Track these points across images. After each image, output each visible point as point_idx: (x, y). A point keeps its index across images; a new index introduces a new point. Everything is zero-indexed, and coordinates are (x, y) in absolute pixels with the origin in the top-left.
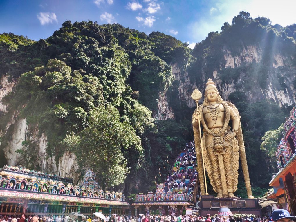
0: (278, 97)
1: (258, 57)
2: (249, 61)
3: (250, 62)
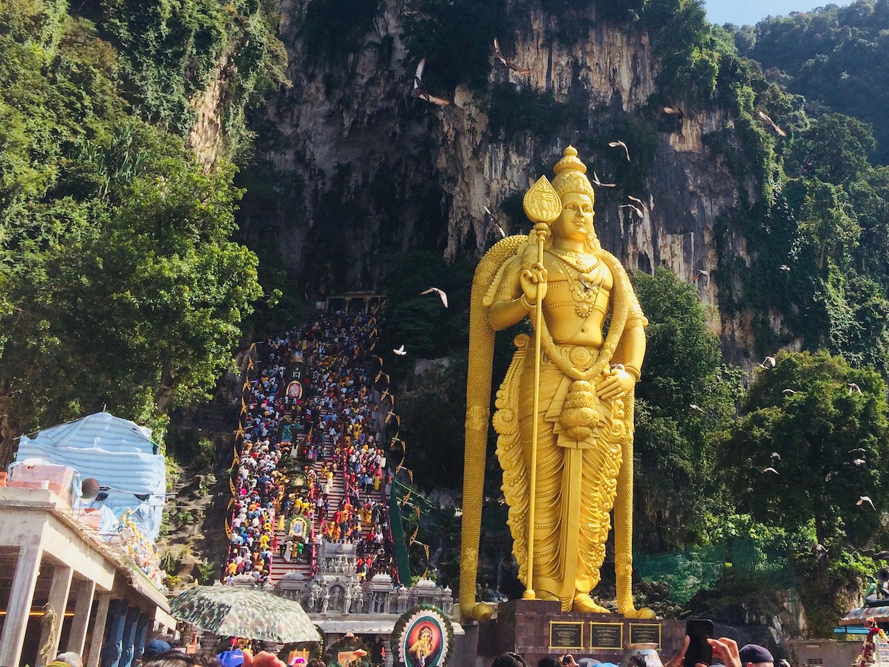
0: (662, 256)
1: (631, 90)
2: (599, 92)
3: (602, 95)
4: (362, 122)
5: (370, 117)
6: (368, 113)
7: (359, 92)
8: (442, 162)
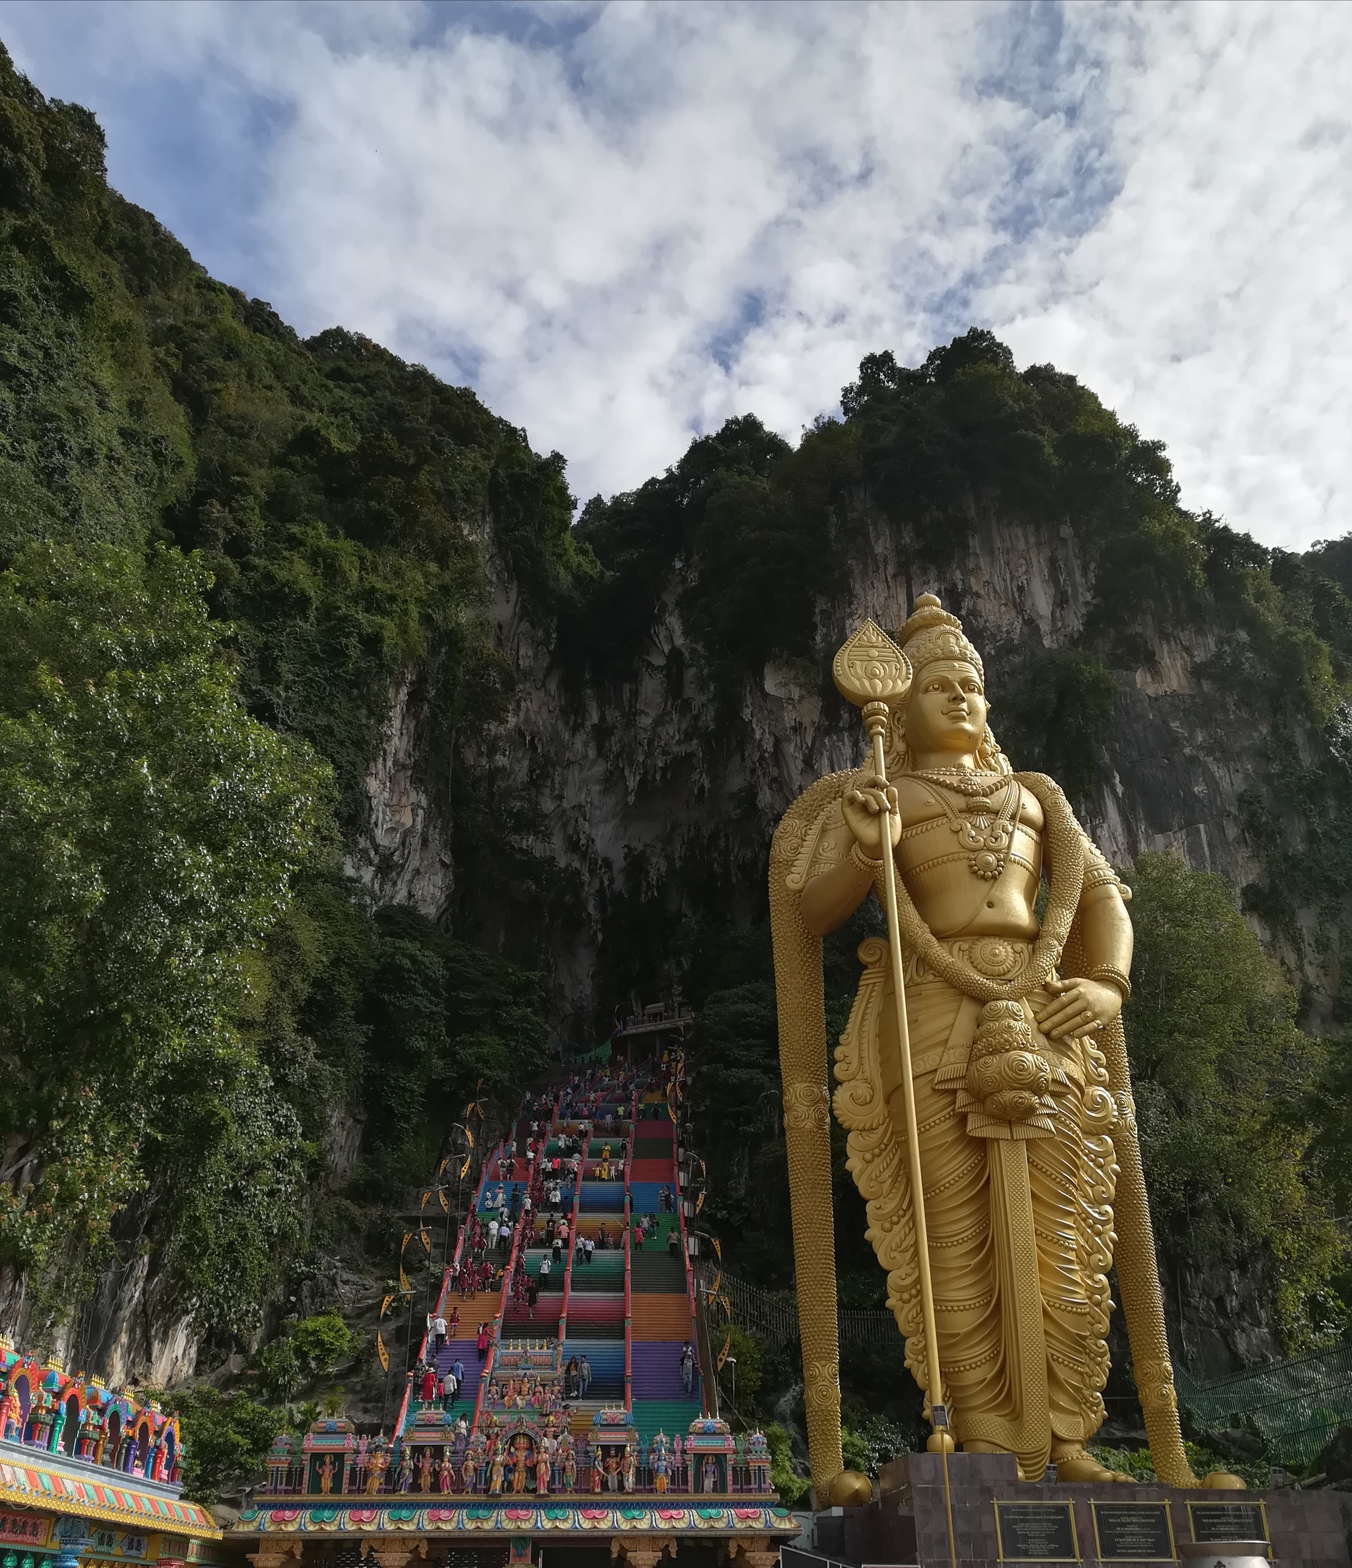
1: (1053, 614)
2: (999, 627)
4: (654, 779)
5: (664, 770)
6: (661, 764)
7: (643, 736)
8: (765, 797)
